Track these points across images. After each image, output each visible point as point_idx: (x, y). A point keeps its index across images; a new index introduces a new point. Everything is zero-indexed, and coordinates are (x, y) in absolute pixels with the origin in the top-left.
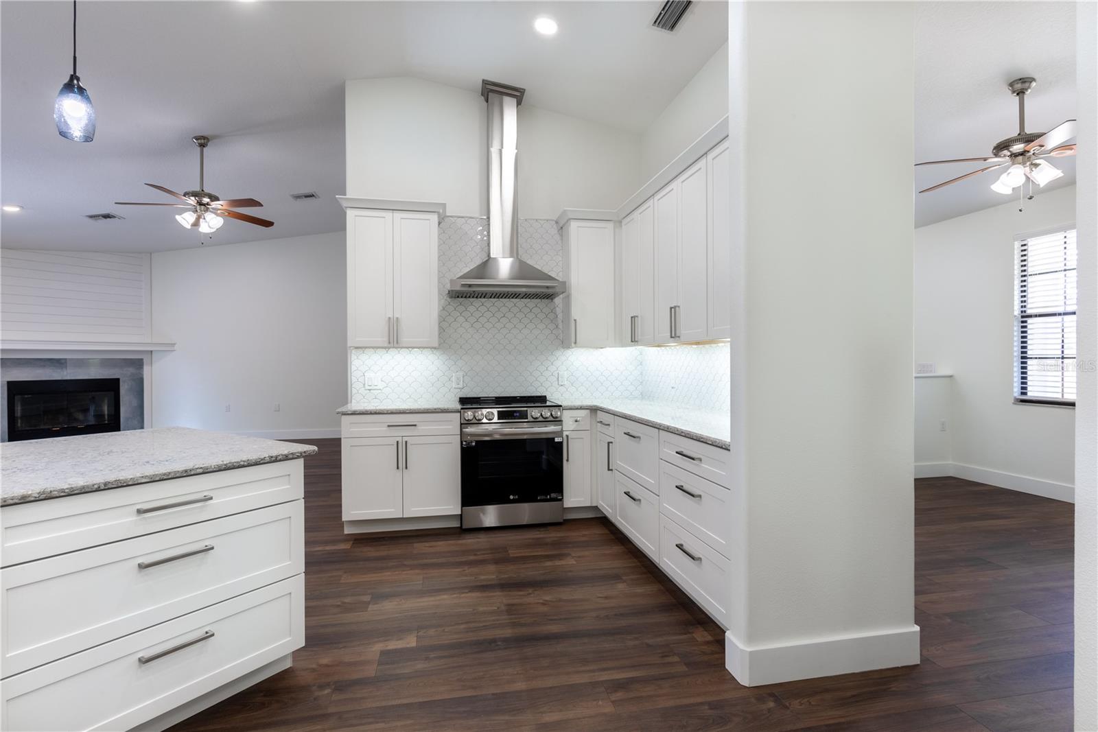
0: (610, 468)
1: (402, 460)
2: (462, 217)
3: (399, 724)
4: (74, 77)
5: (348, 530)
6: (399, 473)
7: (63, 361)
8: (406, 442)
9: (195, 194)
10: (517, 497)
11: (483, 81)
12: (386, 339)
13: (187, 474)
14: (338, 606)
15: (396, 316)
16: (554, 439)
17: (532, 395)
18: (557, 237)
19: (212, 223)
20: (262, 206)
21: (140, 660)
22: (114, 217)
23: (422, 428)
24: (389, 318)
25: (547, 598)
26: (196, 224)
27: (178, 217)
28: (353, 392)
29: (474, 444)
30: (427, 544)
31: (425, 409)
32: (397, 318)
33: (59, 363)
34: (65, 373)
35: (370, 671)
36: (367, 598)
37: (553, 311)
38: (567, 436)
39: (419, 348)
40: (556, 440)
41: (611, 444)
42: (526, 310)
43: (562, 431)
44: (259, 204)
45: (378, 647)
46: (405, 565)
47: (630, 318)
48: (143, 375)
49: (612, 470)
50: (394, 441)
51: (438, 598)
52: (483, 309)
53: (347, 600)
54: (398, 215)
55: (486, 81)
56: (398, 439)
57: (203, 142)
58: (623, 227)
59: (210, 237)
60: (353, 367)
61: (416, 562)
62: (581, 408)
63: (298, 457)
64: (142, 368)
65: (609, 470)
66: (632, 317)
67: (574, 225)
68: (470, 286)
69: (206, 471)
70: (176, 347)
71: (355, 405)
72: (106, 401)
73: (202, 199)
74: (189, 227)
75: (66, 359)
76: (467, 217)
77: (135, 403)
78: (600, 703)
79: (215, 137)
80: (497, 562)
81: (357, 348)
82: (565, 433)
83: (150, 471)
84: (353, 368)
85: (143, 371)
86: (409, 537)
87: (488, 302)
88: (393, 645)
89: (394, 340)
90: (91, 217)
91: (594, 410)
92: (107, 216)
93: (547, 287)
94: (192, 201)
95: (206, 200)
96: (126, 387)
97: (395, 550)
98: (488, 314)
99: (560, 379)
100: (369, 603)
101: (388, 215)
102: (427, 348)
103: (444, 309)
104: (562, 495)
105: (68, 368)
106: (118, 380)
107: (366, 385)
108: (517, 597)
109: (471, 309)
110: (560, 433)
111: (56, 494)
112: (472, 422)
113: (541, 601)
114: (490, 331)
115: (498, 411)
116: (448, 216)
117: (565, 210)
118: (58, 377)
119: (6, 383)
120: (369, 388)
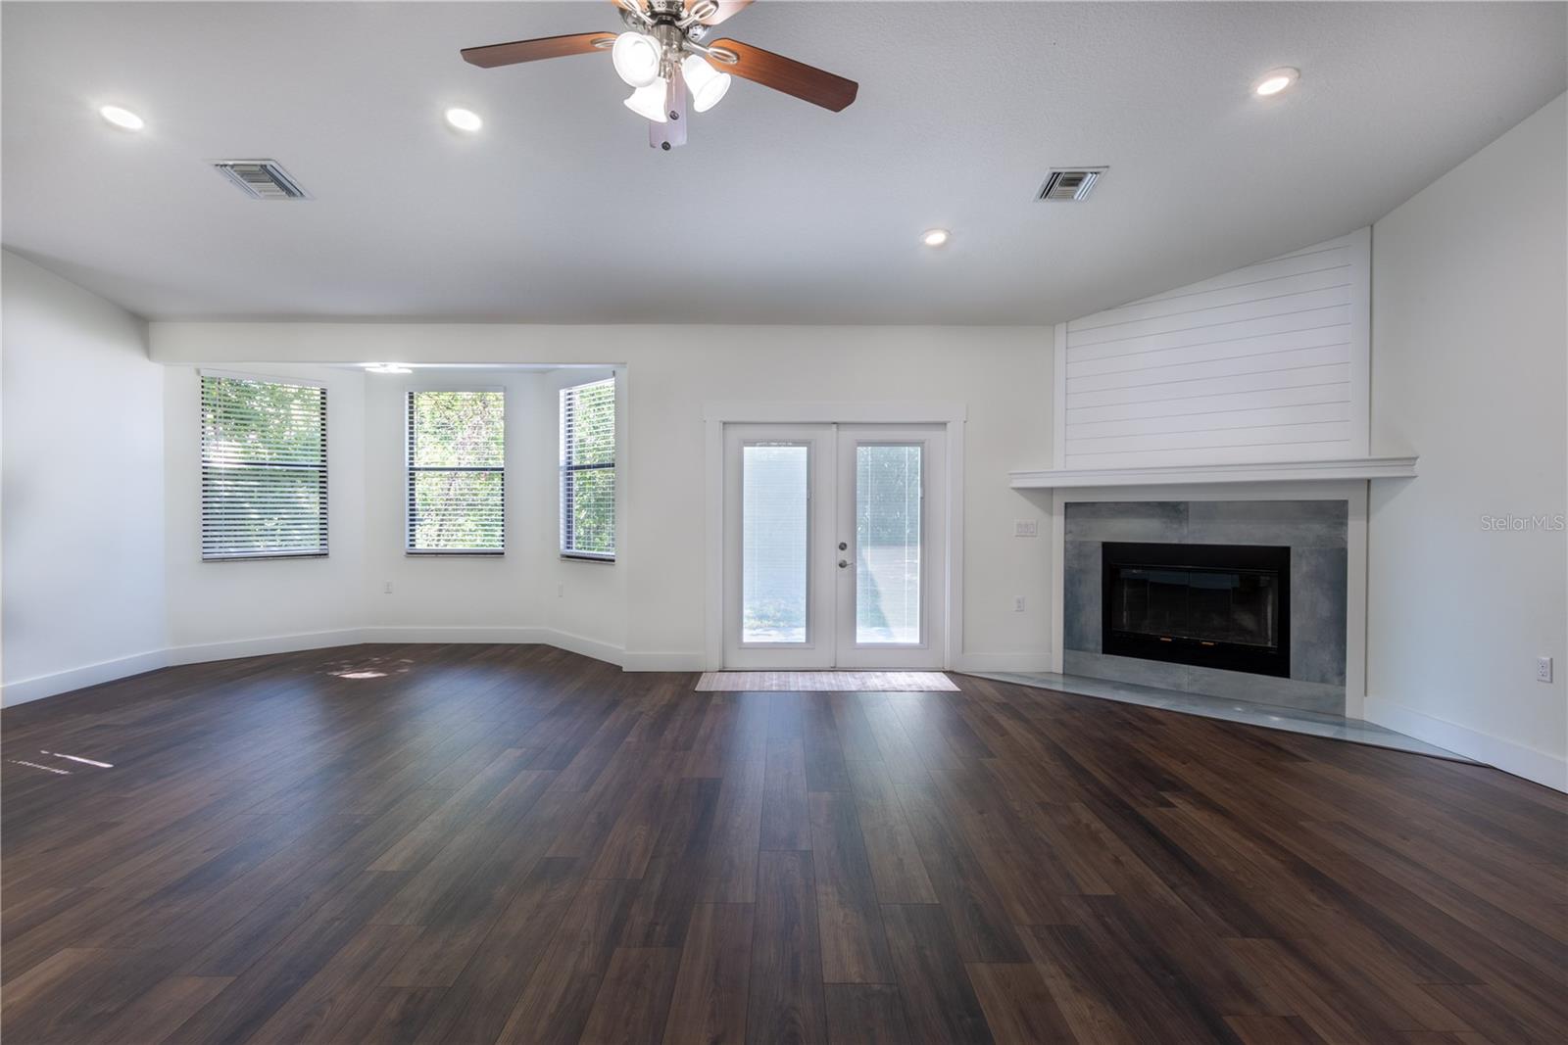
7: (1182, 507)
33: (1173, 510)
34: (1185, 531)
48: (1346, 542)
64: (1345, 524)
70: (1418, 468)
75: (1186, 503)
77: (1325, 609)
85: (1346, 531)
96: (1305, 569)
105: (1192, 520)
106: (1286, 550)
118: (1173, 538)
119: (1100, 545)
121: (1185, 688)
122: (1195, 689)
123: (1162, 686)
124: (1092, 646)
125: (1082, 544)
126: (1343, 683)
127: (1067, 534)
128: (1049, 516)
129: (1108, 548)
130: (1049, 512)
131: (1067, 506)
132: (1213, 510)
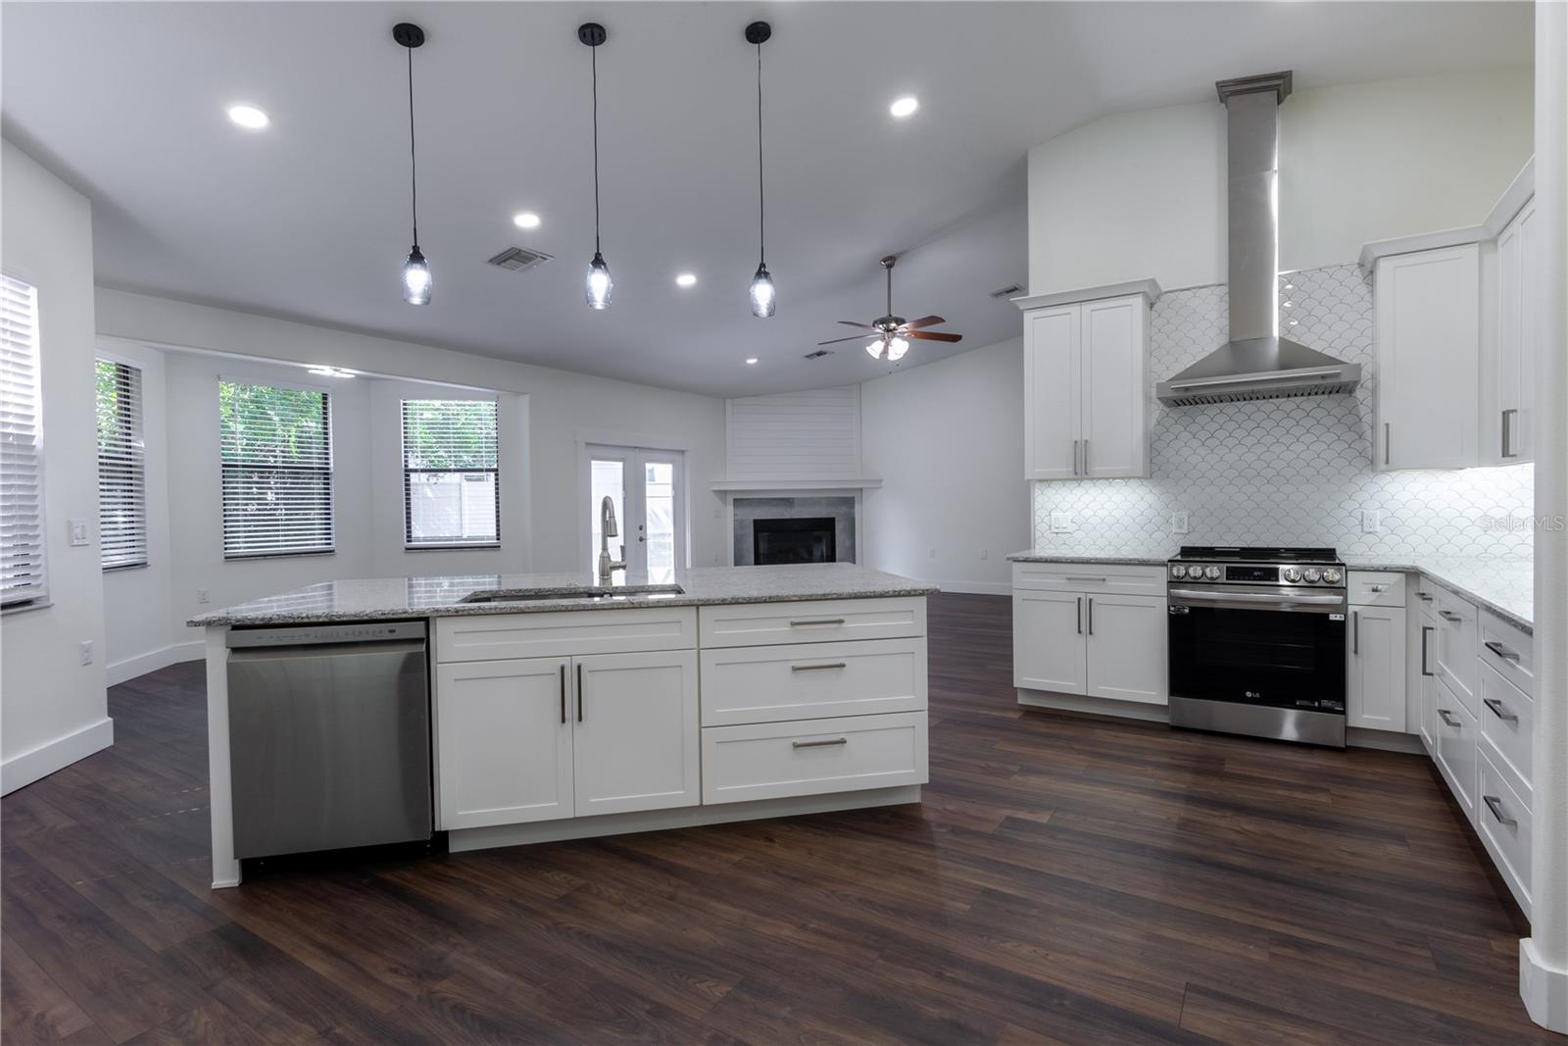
0: (1428, 671)
1: (1085, 622)
2: (1188, 289)
3: (997, 876)
4: (762, 265)
5: (1022, 700)
6: (1081, 639)
7: (792, 501)
8: (1090, 600)
9: (882, 321)
10: (1258, 695)
11: (1217, 84)
12: (1071, 469)
13: (825, 598)
14: (982, 767)
15: (1084, 438)
16: (1327, 615)
17: (1310, 547)
18: (1363, 289)
19: (899, 348)
20: (943, 321)
21: (794, 744)
22: (825, 353)
23: (1113, 584)
24: (1076, 442)
25: (1250, 828)
26: (885, 351)
27: (868, 349)
28: (1037, 536)
29: (1187, 611)
30: (1112, 733)
31: (1115, 559)
32: (1086, 441)
33: (788, 502)
34: (792, 512)
35: (989, 828)
36: (1015, 768)
37: (1353, 411)
38: (1356, 613)
39: (1122, 478)
40: (1332, 617)
41: (1428, 631)
42: (1298, 414)
43: (1345, 604)
44: (942, 320)
45: (1007, 812)
46: (1073, 749)
47: (1500, 414)
48: (854, 514)
49: (1431, 674)
50: (1074, 597)
51: (1096, 789)
52: (1221, 419)
53: (992, 764)
54: (1087, 308)
55: (1224, 82)
56: (1080, 595)
57: (890, 262)
58: (1500, 249)
59: (897, 363)
60: (1036, 504)
61: (1088, 748)
62: (1386, 570)
63: (921, 595)
64: (854, 507)
65: (1424, 673)
66: (1504, 413)
67: (1384, 268)
68: (1187, 389)
69: (839, 598)
70: (883, 483)
71: (1039, 551)
73: (888, 323)
74: (877, 357)
75: (793, 499)
76: (1194, 288)
77: (848, 543)
78: (1251, 947)
79: (902, 253)
80: (1198, 772)
81: (1041, 481)
82: (1351, 609)
83: (800, 591)
84: (1037, 506)
85: (854, 510)
86: (1094, 721)
87: (1230, 408)
88: (1021, 815)
89: (1082, 468)
90: (808, 357)
91: (1413, 575)
92: (820, 354)
93: (1323, 377)
94: (880, 329)
95: (893, 325)
96: (841, 526)
97: (1070, 731)
98: (1232, 426)
99: (1366, 522)
100: (1014, 773)
101: (1074, 309)
102: (1134, 478)
103: (1159, 423)
104: (1344, 706)
105: (795, 506)
106: (834, 519)
107: (1053, 528)
108: (1201, 815)
109: (1202, 419)
110: (1342, 607)
111: (740, 600)
112: (1183, 580)
113: (1238, 829)
114: (1233, 450)
115: (1227, 568)
116: (1166, 292)
117: (1366, 247)
118: (787, 516)
119: (753, 521)
120: (1056, 531)
125: (743, 522)
127: (735, 515)
128: (726, 505)
129: (756, 522)
130: (725, 502)
131: (735, 500)
132: (804, 502)
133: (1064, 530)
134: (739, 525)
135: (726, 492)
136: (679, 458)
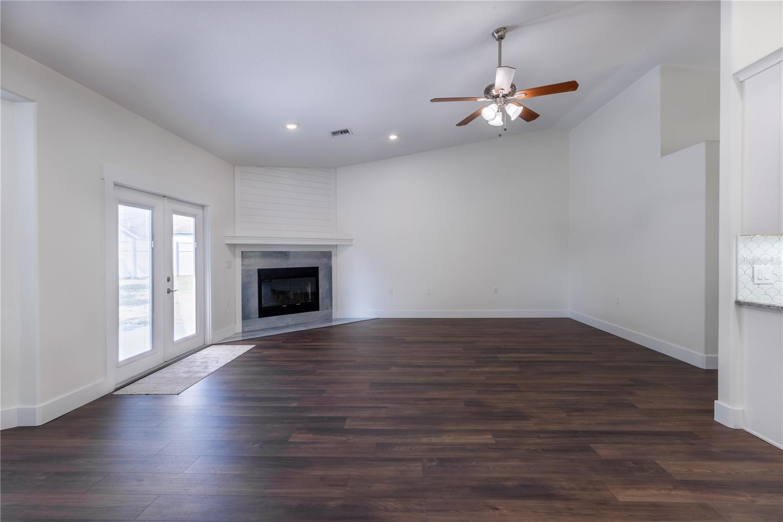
22: (348, 132)
28: (741, 286)
33: (285, 255)
34: (288, 262)
48: (331, 264)
57: (500, 35)
64: (331, 259)
70: (353, 242)
72: (310, 285)
75: (289, 252)
85: (331, 261)
90: (333, 133)
92: (343, 132)
96: (322, 273)
105: (290, 258)
106: (318, 268)
107: (755, 279)
118: (284, 266)
119: (257, 270)
120: (758, 282)
121: (290, 324)
122: (293, 323)
123: (282, 325)
124: (254, 316)
125: (248, 270)
126: (332, 308)
127: (243, 265)
128: (235, 257)
129: (260, 272)
130: (234, 256)
131: (242, 252)
132: (298, 255)
133: (765, 282)
134: (245, 274)
135: (235, 245)
136: (199, 211)
